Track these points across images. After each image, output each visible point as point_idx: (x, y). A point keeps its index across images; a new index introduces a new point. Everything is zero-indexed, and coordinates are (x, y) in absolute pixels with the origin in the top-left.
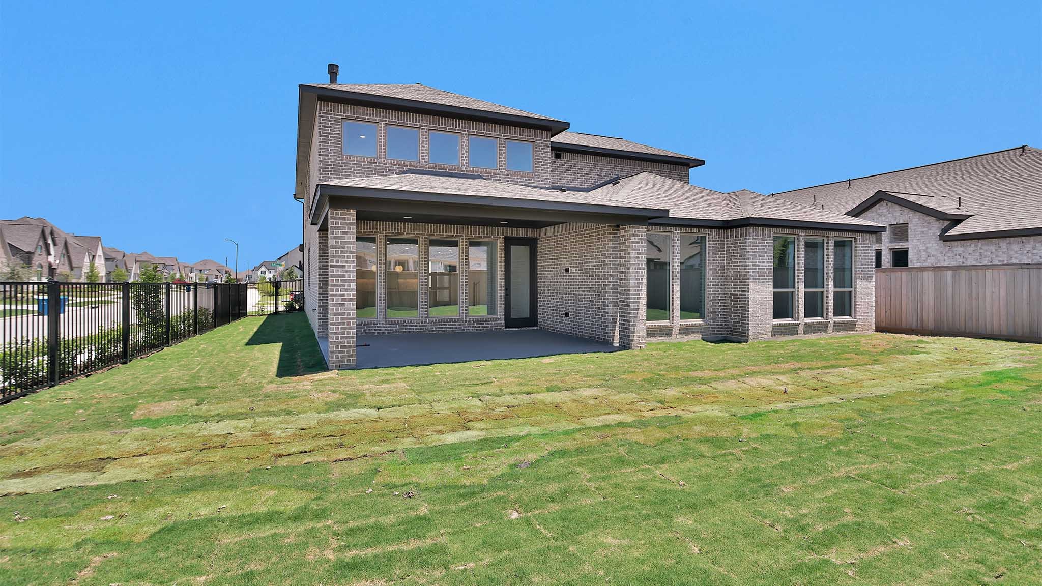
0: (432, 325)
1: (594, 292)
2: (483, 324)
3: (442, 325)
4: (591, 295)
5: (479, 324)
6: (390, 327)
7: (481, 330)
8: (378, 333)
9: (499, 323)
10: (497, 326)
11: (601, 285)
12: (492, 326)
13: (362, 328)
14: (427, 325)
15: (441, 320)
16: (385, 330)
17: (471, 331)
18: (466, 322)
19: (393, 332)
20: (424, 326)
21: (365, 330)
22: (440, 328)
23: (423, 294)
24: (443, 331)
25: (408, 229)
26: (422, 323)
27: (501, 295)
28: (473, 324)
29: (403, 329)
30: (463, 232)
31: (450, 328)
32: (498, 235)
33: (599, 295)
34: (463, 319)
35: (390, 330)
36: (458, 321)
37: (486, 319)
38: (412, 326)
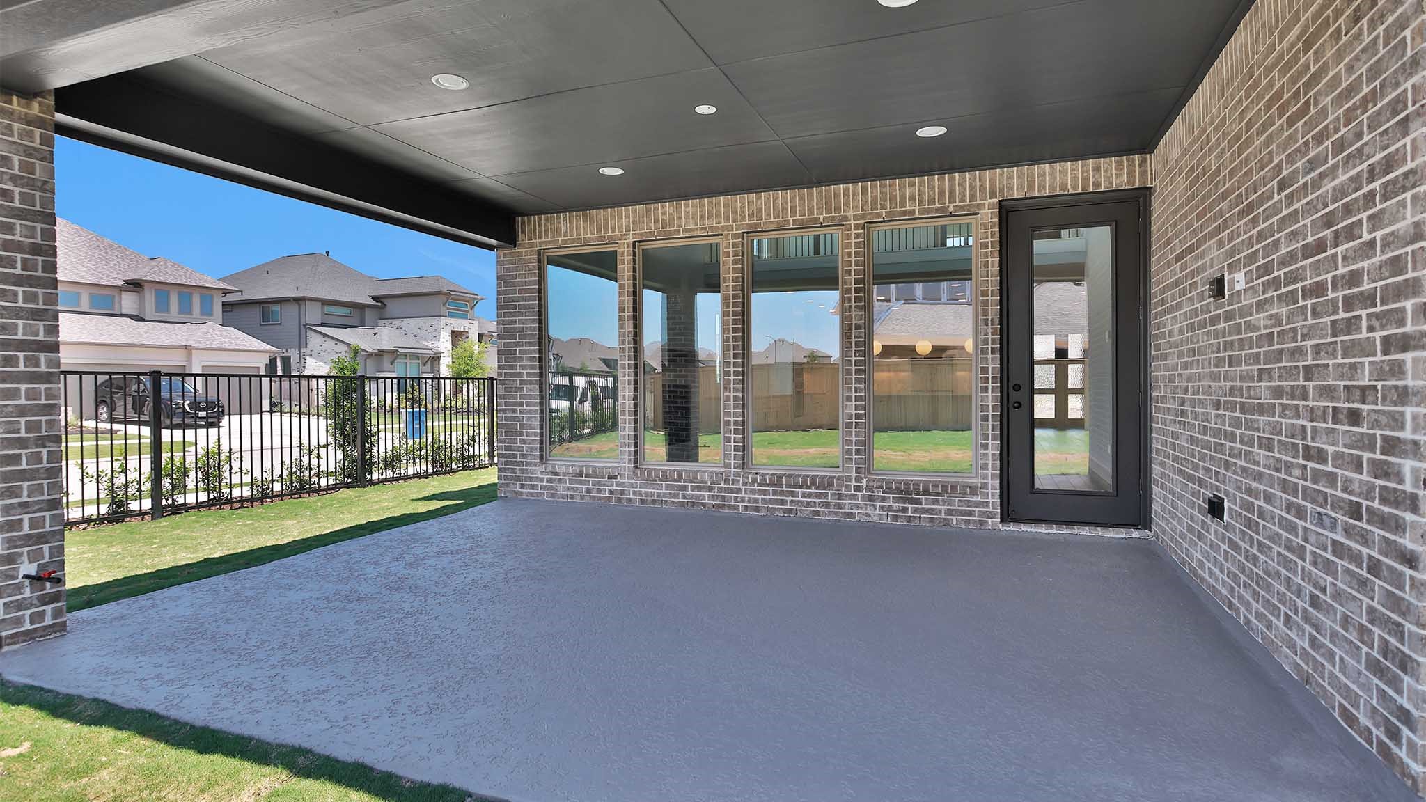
0: (753, 492)
1: (1328, 392)
2: (918, 502)
3: (782, 493)
4: (1312, 414)
5: (905, 500)
6: (647, 486)
7: (909, 519)
8: (619, 500)
9: (978, 504)
10: (970, 513)
11: (1365, 348)
12: (949, 512)
13: (581, 483)
14: (739, 491)
15: (780, 477)
16: (634, 493)
17: (876, 519)
18: (858, 489)
19: (654, 502)
20: (731, 491)
21: (588, 491)
22: (776, 502)
23: (728, 398)
24: (785, 511)
25: (687, 218)
26: (727, 481)
27: (984, 408)
28: (883, 499)
29: (676, 496)
30: (846, 204)
31: (808, 504)
32: (973, 198)
33: (1354, 417)
34: (849, 479)
35: (647, 494)
36: (831, 485)
37: (926, 483)
38: (699, 489)
